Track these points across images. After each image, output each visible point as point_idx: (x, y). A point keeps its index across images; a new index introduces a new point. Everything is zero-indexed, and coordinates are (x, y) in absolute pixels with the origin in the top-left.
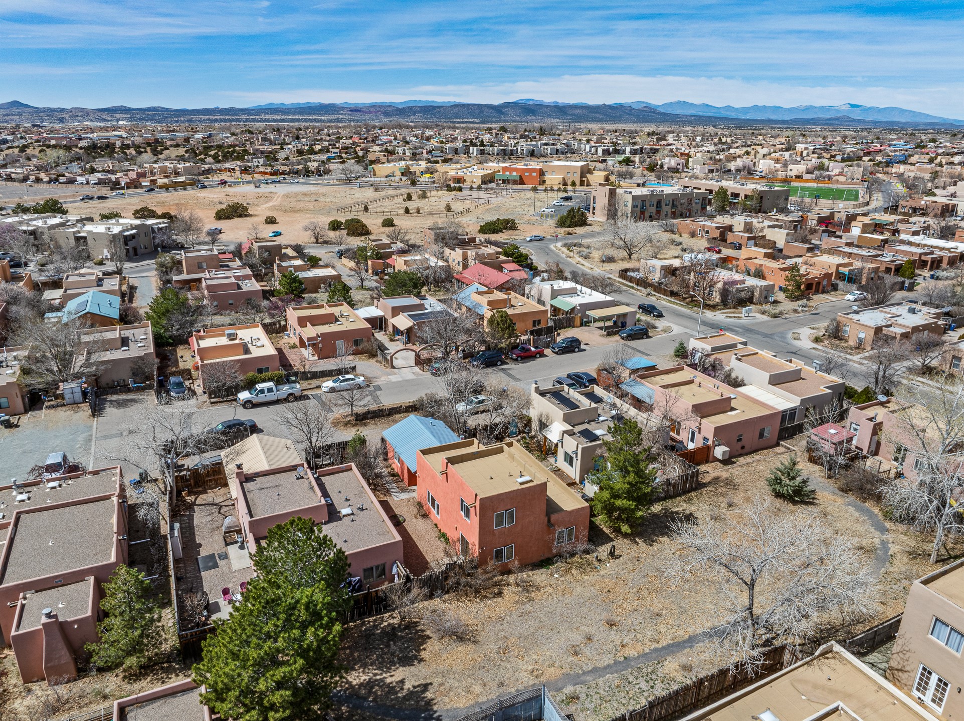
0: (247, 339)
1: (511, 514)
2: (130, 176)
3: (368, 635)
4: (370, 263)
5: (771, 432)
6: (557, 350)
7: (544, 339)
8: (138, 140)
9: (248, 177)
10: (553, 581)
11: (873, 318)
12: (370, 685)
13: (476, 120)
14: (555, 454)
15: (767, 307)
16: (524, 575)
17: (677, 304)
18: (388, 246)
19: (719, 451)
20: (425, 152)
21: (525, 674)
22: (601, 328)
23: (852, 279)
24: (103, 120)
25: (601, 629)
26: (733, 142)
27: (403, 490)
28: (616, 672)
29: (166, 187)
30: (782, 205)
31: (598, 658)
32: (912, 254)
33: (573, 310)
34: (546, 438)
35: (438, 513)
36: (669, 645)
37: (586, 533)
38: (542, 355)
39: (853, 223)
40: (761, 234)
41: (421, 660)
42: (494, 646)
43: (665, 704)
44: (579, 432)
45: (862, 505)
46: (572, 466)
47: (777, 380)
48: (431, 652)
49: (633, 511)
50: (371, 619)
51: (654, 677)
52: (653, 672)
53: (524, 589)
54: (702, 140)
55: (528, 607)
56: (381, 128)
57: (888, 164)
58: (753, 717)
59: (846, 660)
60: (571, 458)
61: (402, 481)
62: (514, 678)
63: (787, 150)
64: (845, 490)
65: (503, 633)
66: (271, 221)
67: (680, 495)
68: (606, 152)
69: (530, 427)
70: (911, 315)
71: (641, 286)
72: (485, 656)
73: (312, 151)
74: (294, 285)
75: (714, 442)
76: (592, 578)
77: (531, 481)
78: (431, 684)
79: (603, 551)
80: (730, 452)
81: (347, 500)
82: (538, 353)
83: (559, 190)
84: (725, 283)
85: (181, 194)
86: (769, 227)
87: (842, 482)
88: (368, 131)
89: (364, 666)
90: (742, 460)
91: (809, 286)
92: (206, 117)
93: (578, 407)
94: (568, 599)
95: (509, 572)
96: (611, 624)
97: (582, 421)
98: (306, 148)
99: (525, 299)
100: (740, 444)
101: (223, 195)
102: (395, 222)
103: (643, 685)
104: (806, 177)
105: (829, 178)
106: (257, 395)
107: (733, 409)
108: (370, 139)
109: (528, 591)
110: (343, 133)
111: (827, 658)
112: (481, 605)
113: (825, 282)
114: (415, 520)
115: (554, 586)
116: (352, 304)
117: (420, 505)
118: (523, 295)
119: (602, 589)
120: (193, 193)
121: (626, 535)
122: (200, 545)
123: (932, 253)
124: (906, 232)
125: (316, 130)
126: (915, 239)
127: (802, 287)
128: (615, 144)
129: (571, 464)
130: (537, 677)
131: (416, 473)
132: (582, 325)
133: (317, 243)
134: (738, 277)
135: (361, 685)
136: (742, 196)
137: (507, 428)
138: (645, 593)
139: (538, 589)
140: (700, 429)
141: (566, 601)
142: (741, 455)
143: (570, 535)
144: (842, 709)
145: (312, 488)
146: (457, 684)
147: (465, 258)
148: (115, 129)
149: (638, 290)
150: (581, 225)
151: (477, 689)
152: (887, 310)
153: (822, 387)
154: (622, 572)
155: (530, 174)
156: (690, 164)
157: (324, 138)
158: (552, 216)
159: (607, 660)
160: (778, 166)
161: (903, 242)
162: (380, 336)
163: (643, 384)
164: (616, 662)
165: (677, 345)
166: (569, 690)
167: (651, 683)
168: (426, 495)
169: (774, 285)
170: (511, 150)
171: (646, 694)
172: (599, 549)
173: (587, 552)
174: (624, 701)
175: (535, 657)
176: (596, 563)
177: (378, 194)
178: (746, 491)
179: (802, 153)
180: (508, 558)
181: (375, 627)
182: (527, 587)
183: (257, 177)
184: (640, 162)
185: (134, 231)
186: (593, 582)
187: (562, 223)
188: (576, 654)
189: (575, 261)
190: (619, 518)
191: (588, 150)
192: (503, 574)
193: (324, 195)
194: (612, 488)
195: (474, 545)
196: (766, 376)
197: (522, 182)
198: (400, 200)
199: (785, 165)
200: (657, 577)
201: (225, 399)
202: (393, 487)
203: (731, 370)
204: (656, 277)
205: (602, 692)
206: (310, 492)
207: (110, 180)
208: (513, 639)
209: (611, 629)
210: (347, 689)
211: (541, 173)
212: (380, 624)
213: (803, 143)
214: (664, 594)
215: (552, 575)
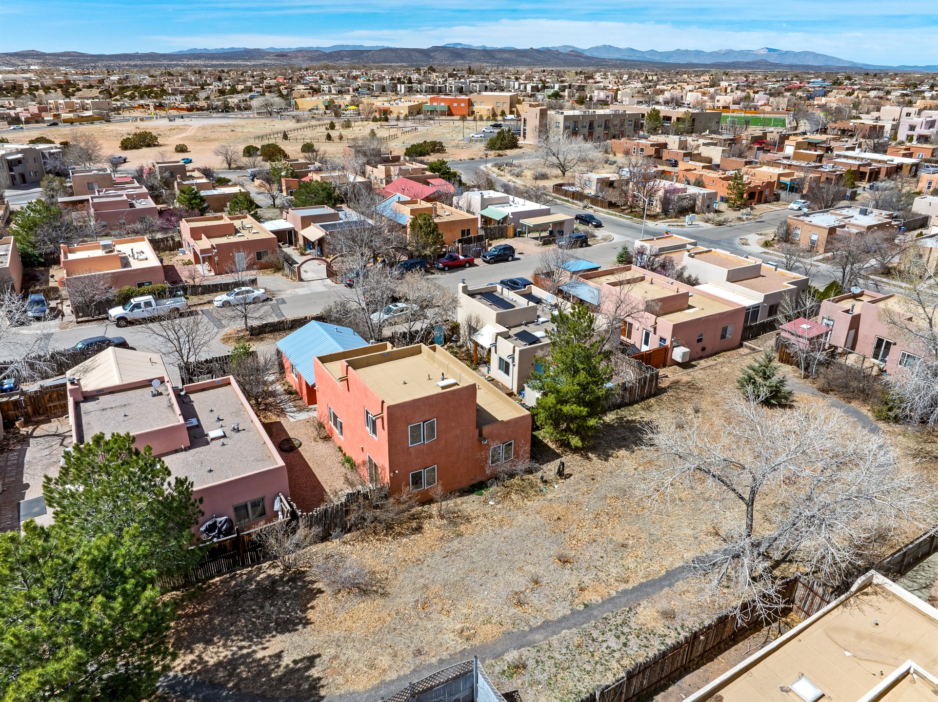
0: (128, 253)
1: (431, 428)
2: (31, 111)
3: (237, 595)
4: (283, 180)
5: (734, 331)
6: (488, 258)
7: (474, 247)
8: (48, 82)
9: (163, 113)
10: (488, 510)
11: (825, 220)
12: (231, 664)
13: (404, 64)
14: (487, 362)
15: (711, 215)
16: (450, 504)
17: (616, 215)
18: (305, 165)
19: (678, 354)
20: (351, 89)
21: (452, 635)
22: (536, 239)
23: (794, 188)
24: (13, 65)
25: (551, 568)
26: (658, 80)
27: (301, 410)
28: (575, 625)
29: (71, 122)
30: (714, 128)
31: (549, 607)
32: (851, 165)
33: (505, 218)
34: (477, 344)
35: (342, 433)
36: (641, 585)
37: (528, 448)
38: (472, 264)
39: (787, 142)
40: (696, 152)
41: (307, 623)
42: (410, 599)
43: (647, 672)
44: (515, 335)
45: (848, 405)
46: (508, 374)
47: (735, 276)
48: (323, 612)
49: (585, 418)
50: (245, 571)
51: (626, 630)
52: (624, 623)
53: (450, 522)
54: (629, 78)
55: (455, 544)
56: (306, 70)
57: (810, 97)
58: (782, 689)
59: (894, 595)
60: (507, 365)
61: (301, 399)
62: (437, 643)
63: (711, 86)
64: (825, 390)
65: (422, 580)
66: (181, 149)
67: (637, 402)
68: (535, 89)
69: (458, 334)
70: (862, 217)
71: (577, 199)
72: (397, 613)
73: (234, 91)
74: (194, 201)
75: (672, 342)
76: (536, 504)
77: (456, 384)
78: (319, 656)
79: (550, 469)
80: (691, 353)
81: (219, 420)
82: (467, 262)
83: (488, 119)
84: (666, 192)
85: (86, 128)
86: (704, 144)
87: (821, 381)
88: (293, 72)
89: (226, 635)
90: (703, 363)
91: (752, 195)
92: (126, 63)
93: (514, 307)
94: (507, 531)
95: (431, 501)
96: (564, 561)
97: (519, 323)
98: (228, 88)
99: (453, 209)
100: (701, 345)
101: (133, 128)
102: (316, 147)
103: (613, 643)
104: (733, 107)
105: (756, 108)
106: (132, 310)
107: (690, 307)
108: (295, 79)
109: (455, 524)
110: (267, 74)
111: (867, 594)
112: (394, 545)
113: (767, 192)
114: (313, 443)
115: (489, 516)
116: (258, 218)
117: (321, 426)
118: (451, 205)
119: (549, 517)
120: (98, 127)
121: (576, 450)
122: (27, 486)
123: (870, 165)
124: (839, 148)
125: (240, 73)
126: (850, 153)
127: (745, 196)
128: (544, 82)
129: (507, 372)
130: (468, 639)
131: (314, 386)
132: (515, 236)
133: (230, 168)
134: (679, 186)
135: (219, 664)
136: (674, 119)
137: (429, 333)
138: (604, 518)
139: (468, 520)
140: (655, 329)
141: (505, 534)
142: (701, 358)
143: (507, 451)
144: (916, 672)
145: (171, 406)
146: (357, 656)
147: (388, 176)
148: (24, 71)
149: (573, 203)
150: (512, 148)
151: (384, 661)
152: (838, 212)
153: (785, 284)
154: (572, 494)
155: (459, 105)
156: (619, 97)
157: (247, 79)
158: (481, 141)
159: (562, 610)
160: (705, 98)
161: (838, 156)
162: (289, 250)
163: (586, 284)
164: (574, 612)
165: (620, 250)
166: (512, 656)
167: (623, 639)
168: (326, 412)
169: (716, 193)
170: (440, 88)
171: (617, 655)
172: (544, 467)
173: (530, 471)
174: (588, 668)
175: (465, 611)
176: (541, 485)
177: (299, 125)
178: (713, 395)
179: (726, 89)
180: (429, 484)
181: (249, 581)
182: (454, 519)
183: (174, 112)
184: (569, 97)
185: (20, 156)
186: (538, 509)
187: (492, 146)
188: (520, 603)
189: (507, 178)
190: (568, 430)
191: (516, 87)
192: (423, 504)
193: (243, 126)
194: (558, 392)
195: (383, 469)
196: (725, 272)
197: (450, 113)
198: (323, 129)
199: (712, 98)
200: (617, 498)
201: (96, 317)
202: (289, 407)
203: (683, 269)
204: (591, 191)
205: (557, 656)
206: (169, 411)
207: (9, 115)
208: (435, 588)
209: (564, 568)
210: (199, 672)
211: (470, 103)
212: (256, 576)
213: (726, 81)
214: (629, 519)
215: (486, 502)
